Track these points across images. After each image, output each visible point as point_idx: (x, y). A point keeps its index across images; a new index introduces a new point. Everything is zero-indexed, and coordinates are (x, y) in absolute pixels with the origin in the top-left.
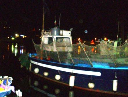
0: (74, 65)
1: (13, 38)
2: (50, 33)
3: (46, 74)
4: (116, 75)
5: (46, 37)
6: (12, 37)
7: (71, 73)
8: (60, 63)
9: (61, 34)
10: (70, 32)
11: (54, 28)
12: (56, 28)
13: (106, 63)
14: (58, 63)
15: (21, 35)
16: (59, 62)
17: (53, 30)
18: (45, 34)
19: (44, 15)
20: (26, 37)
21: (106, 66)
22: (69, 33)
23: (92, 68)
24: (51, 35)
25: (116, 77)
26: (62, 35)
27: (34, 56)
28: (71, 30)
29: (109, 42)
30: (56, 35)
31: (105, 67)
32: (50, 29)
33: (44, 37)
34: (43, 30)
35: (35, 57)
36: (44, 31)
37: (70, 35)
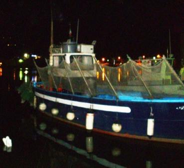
0: (92, 96)
1: (21, 61)
2: (61, 50)
3: (55, 112)
4: (152, 110)
5: (55, 56)
6: (19, 59)
7: (88, 109)
8: (74, 95)
9: (79, 50)
10: (92, 47)
11: (66, 41)
12: (69, 42)
13: (138, 92)
14: (71, 95)
15: (32, 56)
16: (72, 93)
17: (66, 45)
18: (54, 52)
19: (52, 23)
20: (39, 57)
21: (137, 98)
22: (92, 49)
23: (117, 101)
24: (63, 52)
25: (152, 114)
26: (80, 52)
27: (39, 86)
28: (94, 44)
29: (154, 61)
30: (70, 52)
31: (135, 98)
32: (61, 43)
33: (54, 56)
34: (52, 46)
35: (41, 87)
36: (54, 47)
37: (92, 51)
